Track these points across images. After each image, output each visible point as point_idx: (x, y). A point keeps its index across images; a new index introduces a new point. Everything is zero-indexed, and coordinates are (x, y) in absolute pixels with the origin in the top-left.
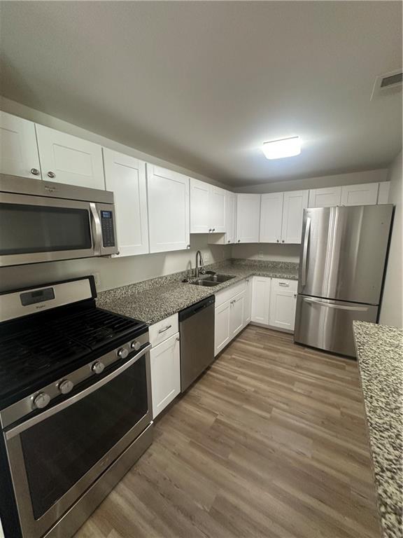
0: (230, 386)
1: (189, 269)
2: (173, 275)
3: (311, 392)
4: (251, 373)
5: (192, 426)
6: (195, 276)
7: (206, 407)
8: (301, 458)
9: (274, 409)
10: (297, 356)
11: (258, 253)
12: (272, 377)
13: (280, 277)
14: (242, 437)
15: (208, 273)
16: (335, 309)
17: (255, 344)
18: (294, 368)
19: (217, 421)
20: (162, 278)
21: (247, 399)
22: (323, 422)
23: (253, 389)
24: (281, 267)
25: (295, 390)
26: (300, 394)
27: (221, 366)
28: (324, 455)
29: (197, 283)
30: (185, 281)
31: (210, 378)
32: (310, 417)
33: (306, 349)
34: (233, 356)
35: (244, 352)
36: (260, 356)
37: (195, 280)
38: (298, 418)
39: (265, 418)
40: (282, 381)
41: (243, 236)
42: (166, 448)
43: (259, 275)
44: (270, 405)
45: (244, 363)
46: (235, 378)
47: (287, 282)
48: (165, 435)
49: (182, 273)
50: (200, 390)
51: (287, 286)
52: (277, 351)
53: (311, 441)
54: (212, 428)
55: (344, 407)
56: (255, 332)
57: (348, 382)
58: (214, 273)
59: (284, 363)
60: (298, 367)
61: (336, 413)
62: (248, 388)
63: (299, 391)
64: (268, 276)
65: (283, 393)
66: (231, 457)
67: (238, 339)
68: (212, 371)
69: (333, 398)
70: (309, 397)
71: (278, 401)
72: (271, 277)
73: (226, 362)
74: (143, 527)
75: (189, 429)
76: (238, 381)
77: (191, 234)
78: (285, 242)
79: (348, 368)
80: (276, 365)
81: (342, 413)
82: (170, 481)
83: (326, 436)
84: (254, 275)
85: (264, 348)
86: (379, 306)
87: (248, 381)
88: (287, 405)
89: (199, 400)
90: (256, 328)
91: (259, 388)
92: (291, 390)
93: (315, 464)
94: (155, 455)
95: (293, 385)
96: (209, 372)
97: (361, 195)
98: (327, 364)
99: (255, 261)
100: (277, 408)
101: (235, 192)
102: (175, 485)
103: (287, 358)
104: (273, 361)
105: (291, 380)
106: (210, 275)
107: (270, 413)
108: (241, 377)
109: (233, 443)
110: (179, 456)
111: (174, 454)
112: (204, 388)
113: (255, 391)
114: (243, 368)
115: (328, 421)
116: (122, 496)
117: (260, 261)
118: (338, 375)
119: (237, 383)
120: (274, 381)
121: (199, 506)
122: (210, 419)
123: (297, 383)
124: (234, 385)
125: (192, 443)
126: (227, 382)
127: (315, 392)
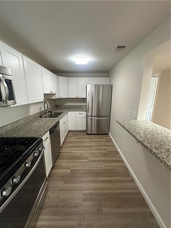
0: (70, 156)
1: (41, 111)
2: (34, 114)
3: (97, 148)
4: (76, 149)
5: (62, 177)
6: (44, 114)
7: (65, 167)
8: (102, 168)
9: (89, 158)
10: (89, 138)
11: (67, 102)
12: (84, 147)
13: (79, 111)
14: (82, 171)
15: (49, 112)
16: (97, 119)
17: (73, 138)
18: (90, 142)
19: (71, 170)
20: (29, 116)
21: (79, 158)
22: (104, 156)
23: (79, 154)
24: (77, 107)
25: (93, 149)
26: (94, 150)
27: (64, 150)
28: (107, 165)
29: (46, 117)
30: (41, 117)
31: (62, 156)
32: (100, 155)
33: (91, 135)
34: (67, 145)
35: (71, 142)
36: (77, 142)
37: (45, 116)
38: (97, 157)
39: (87, 162)
40: (88, 148)
41: (62, 95)
42: (55, 190)
43: (71, 111)
44: (87, 157)
45: (72, 146)
46: (71, 153)
47: (81, 112)
48: (52, 186)
49: (38, 113)
50: (59, 162)
51: (82, 114)
52: (82, 138)
53: (103, 162)
54: (71, 173)
55: (107, 149)
56: (71, 134)
57: (105, 142)
58: (52, 112)
59: (86, 142)
60: (91, 142)
61: (106, 151)
62: (77, 154)
63: (94, 149)
64: (74, 111)
65: (90, 152)
66: (82, 179)
67: (66, 138)
68: (61, 153)
69: (104, 148)
70: (97, 150)
71: (89, 155)
72: (76, 111)
73: (65, 148)
74: (59, 224)
75: (62, 178)
76: (73, 153)
77: (44, 94)
78: (79, 97)
79: (104, 138)
80: (84, 143)
81: (107, 151)
82: (63, 200)
83: (106, 159)
84: (69, 111)
85: (77, 139)
86: (110, 116)
87: (76, 152)
88: (92, 155)
89: (61, 166)
90: (71, 132)
91: (81, 153)
92: (92, 150)
93: (106, 168)
94: (51, 196)
95: (91, 148)
96: (60, 154)
97: (101, 81)
98: (98, 138)
99: (67, 106)
100: (89, 157)
101: (58, 76)
102: (66, 201)
103: (86, 140)
104: (82, 142)
105: (90, 147)
106: (51, 113)
107: (88, 159)
108: (73, 152)
109: (80, 174)
110: (62, 190)
111: (60, 190)
112: (60, 161)
113: (80, 155)
114: (73, 148)
115: (105, 155)
116: (43, 220)
117: (68, 105)
118: (102, 141)
119: (73, 154)
120: (85, 149)
121: (78, 201)
122: (69, 171)
123: (92, 147)
124: (72, 155)
125: (65, 183)
126: (69, 155)
127: (99, 148)
